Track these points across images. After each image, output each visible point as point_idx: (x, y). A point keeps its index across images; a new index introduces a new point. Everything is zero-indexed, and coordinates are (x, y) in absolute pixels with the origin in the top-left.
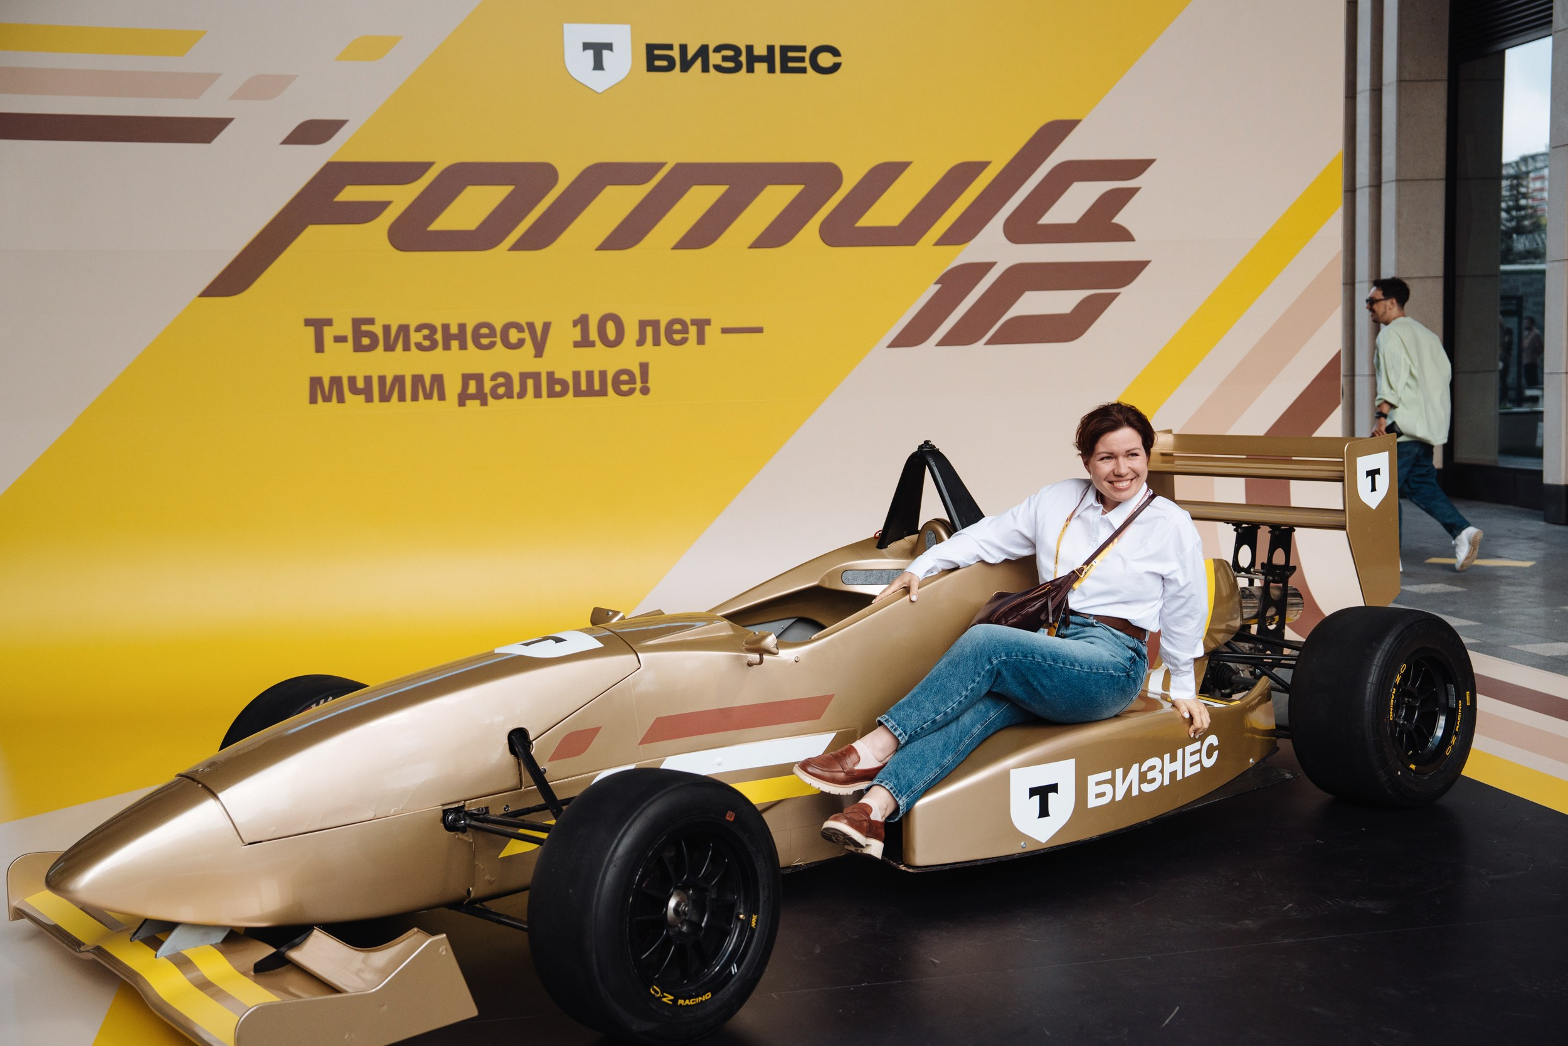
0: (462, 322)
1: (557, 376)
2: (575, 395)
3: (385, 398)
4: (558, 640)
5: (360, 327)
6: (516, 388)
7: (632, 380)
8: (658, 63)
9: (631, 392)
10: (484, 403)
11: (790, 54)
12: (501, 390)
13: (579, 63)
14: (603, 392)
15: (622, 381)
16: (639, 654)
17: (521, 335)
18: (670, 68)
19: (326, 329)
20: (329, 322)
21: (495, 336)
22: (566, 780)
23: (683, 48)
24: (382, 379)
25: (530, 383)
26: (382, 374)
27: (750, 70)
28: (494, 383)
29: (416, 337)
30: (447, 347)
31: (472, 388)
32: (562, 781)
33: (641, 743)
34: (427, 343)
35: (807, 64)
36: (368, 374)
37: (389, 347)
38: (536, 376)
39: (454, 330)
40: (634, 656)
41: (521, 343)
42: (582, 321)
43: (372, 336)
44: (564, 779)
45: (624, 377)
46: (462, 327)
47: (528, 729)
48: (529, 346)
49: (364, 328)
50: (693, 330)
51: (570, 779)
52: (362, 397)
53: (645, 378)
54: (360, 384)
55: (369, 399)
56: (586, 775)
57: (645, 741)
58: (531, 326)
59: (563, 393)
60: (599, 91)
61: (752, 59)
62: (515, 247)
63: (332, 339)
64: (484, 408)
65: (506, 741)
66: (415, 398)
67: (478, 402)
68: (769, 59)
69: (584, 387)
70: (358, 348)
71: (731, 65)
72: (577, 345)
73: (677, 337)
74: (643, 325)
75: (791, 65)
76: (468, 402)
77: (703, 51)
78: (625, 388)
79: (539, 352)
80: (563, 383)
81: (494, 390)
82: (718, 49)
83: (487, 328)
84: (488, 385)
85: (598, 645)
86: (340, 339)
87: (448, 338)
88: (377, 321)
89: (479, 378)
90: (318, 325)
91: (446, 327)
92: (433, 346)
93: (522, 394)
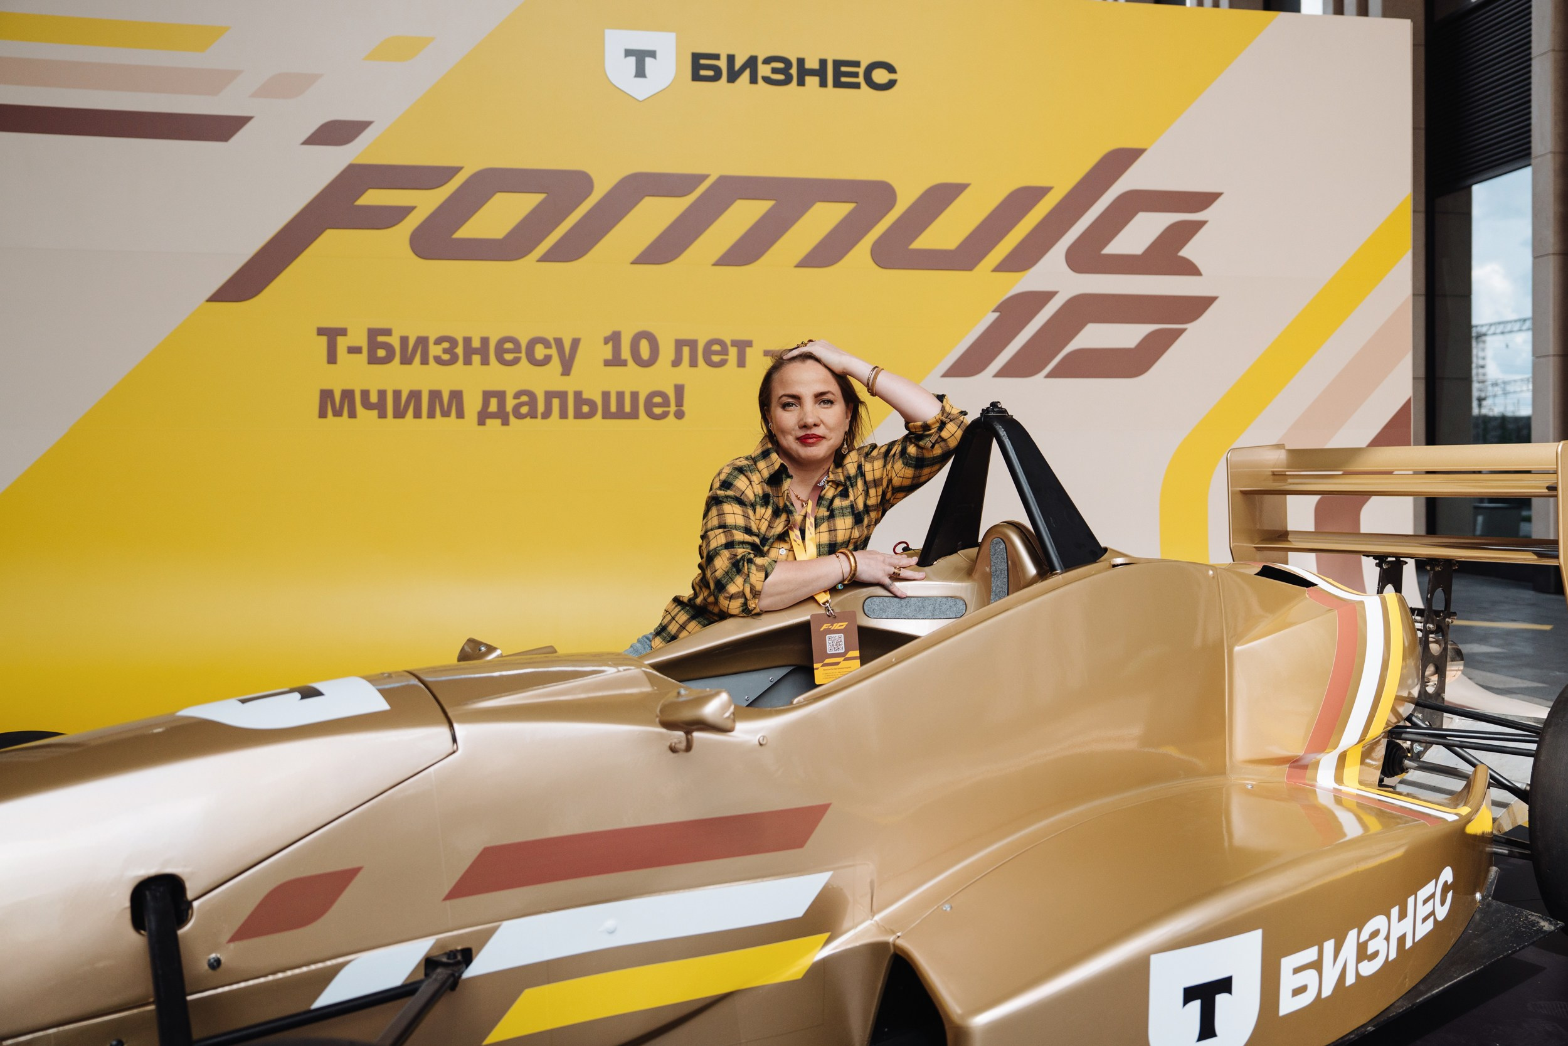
0: (485, 335)
1: (585, 396)
2: (604, 417)
3: (399, 414)
4: (309, 693)
5: (376, 339)
6: (541, 408)
7: (666, 403)
8: (703, 73)
9: (665, 415)
10: (505, 423)
11: (843, 69)
12: (524, 410)
13: (621, 70)
14: (634, 415)
15: (655, 403)
16: (456, 726)
17: (548, 352)
18: (717, 77)
19: (340, 339)
20: (343, 332)
21: (520, 352)
22: (271, 978)
23: (731, 59)
24: (397, 394)
25: (556, 402)
26: (398, 388)
27: (801, 83)
28: (517, 401)
29: (435, 350)
30: (468, 362)
31: (493, 406)
32: (262, 980)
33: (451, 896)
34: (446, 357)
35: (861, 79)
36: (382, 388)
37: (406, 360)
38: (562, 396)
39: (476, 344)
40: (444, 731)
41: (547, 360)
42: (614, 339)
43: (389, 348)
44: (266, 976)
45: (658, 400)
46: (485, 341)
47: (184, 877)
48: (556, 362)
49: (380, 339)
50: (733, 352)
51: (280, 975)
52: (375, 413)
53: (680, 402)
54: (374, 398)
55: (383, 415)
56: (320, 965)
57: (456, 893)
58: (559, 342)
59: (591, 415)
60: (640, 99)
61: (804, 72)
62: (544, 259)
63: (346, 350)
64: (505, 428)
65: (127, 903)
66: (431, 415)
67: (499, 421)
68: (821, 73)
69: (613, 408)
70: (373, 360)
71: (781, 77)
72: (607, 363)
73: (716, 358)
74: (679, 344)
75: (843, 79)
76: (489, 421)
77: (752, 62)
78: (658, 411)
79: (566, 370)
80: (592, 404)
81: (516, 408)
82: (767, 61)
83: (510, 342)
84: (510, 403)
85: (382, 705)
86: (354, 350)
87: (469, 352)
88: (394, 332)
89: (501, 396)
90: (332, 334)
91: (467, 341)
92: (453, 360)
93: (547, 414)
